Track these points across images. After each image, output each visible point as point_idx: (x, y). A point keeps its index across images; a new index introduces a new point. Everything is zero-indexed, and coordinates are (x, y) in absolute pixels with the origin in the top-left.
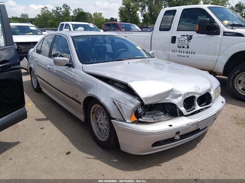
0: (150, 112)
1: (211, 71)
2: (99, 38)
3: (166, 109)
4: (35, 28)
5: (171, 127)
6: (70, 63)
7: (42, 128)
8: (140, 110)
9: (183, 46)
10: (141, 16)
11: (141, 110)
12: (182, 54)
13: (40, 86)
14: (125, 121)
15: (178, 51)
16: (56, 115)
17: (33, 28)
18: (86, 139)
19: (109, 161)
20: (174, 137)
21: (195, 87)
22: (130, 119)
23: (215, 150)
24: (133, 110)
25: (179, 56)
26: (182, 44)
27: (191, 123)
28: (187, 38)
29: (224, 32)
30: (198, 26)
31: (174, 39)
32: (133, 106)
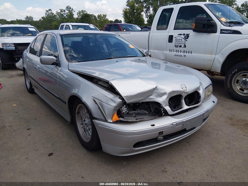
0: (134, 112)
1: (208, 71)
2: (90, 36)
3: (150, 108)
4: (34, 30)
5: (153, 127)
6: (56, 62)
7: (29, 129)
8: (124, 110)
9: (180, 45)
10: (146, 18)
11: (126, 110)
12: (179, 54)
13: (32, 87)
14: (106, 121)
15: (175, 50)
16: (46, 116)
17: (32, 29)
18: (72, 140)
19: (91, 163)
20: (157, 138)
21: (182, 85)
22: (112, 119)
23: (204, 152)
24: (114, 109)
25: (176, 55)
26: (180, 43)
27: (176, 123)
28: (184, 37)
29: (221, 30)
30: (194, 24)
31: (171, 38)
32: (114, 105)
